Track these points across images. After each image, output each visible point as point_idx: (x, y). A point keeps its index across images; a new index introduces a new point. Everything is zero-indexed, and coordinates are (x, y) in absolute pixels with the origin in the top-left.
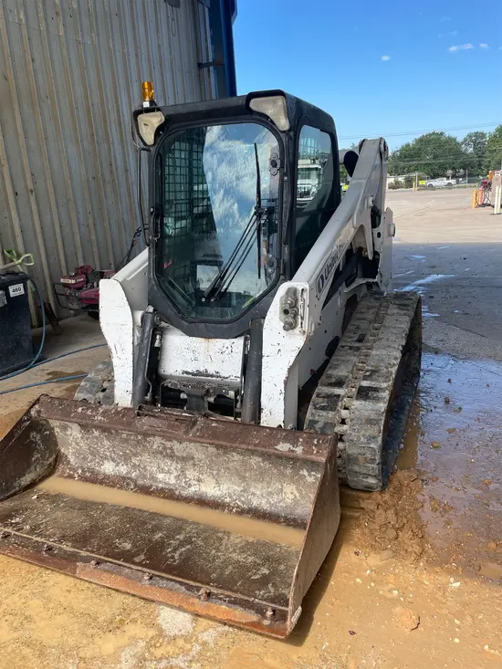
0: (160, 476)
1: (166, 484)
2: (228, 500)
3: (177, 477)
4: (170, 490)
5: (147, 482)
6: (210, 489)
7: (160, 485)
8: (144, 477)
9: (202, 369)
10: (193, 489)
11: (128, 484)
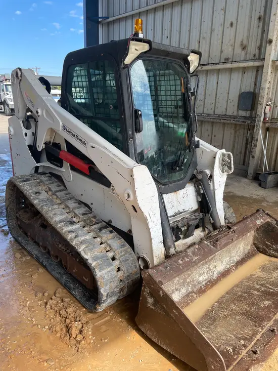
0: (201, 279)
1: (205, 280)
2: (228, 267)
3: (207, 273)
4: (209, 281)
5: (198, 287)
6: (221, 267)
7: (204, 283)
8: (195, 285)
9: (177, 211)
10: (215, 273)
11: (192, 296)
